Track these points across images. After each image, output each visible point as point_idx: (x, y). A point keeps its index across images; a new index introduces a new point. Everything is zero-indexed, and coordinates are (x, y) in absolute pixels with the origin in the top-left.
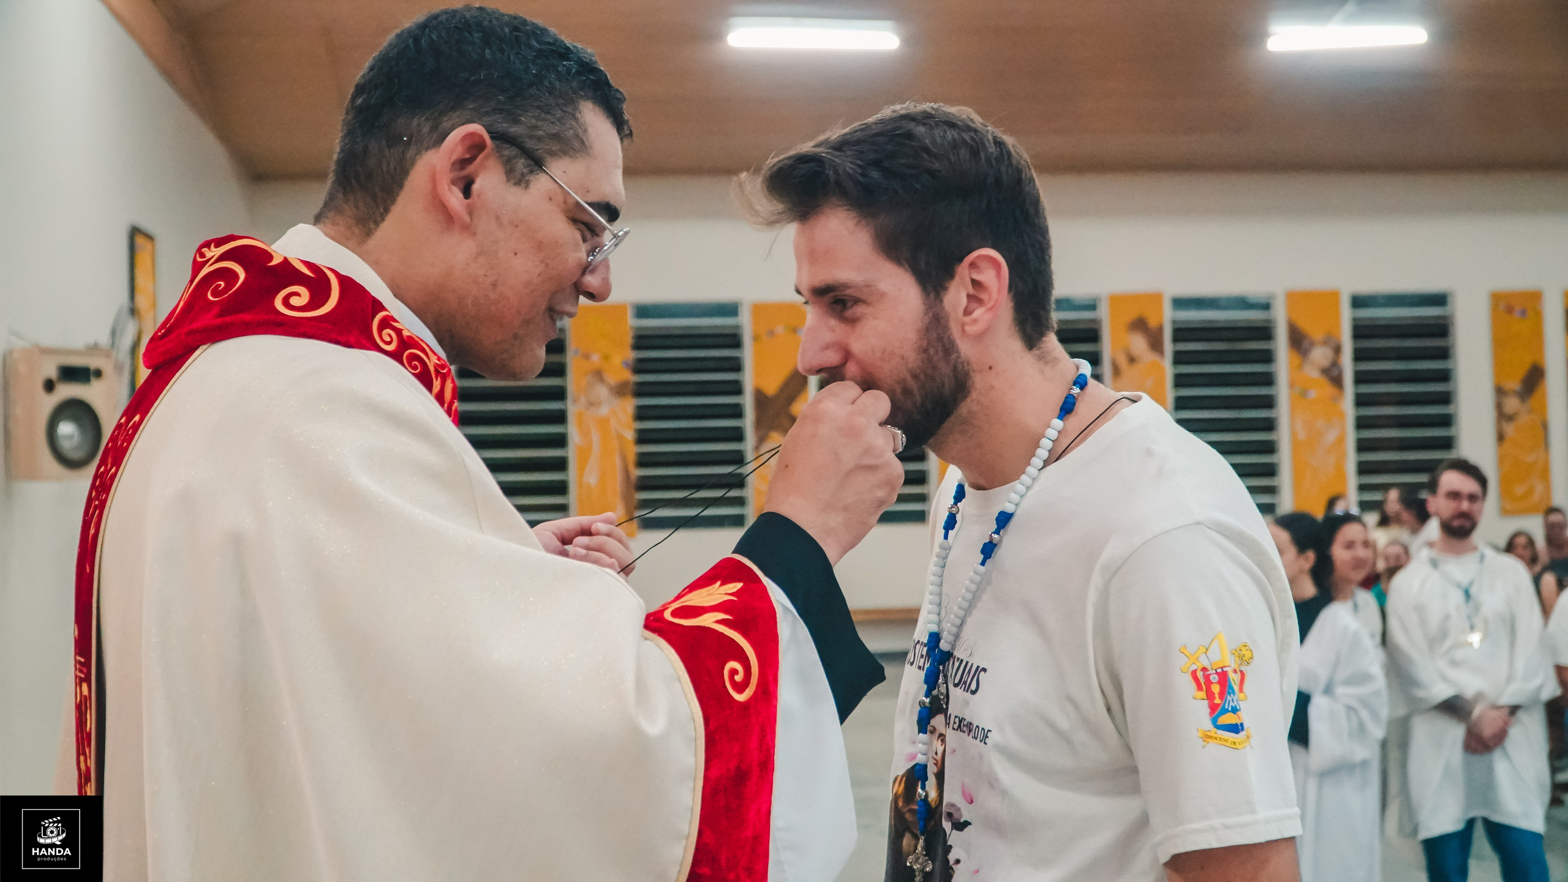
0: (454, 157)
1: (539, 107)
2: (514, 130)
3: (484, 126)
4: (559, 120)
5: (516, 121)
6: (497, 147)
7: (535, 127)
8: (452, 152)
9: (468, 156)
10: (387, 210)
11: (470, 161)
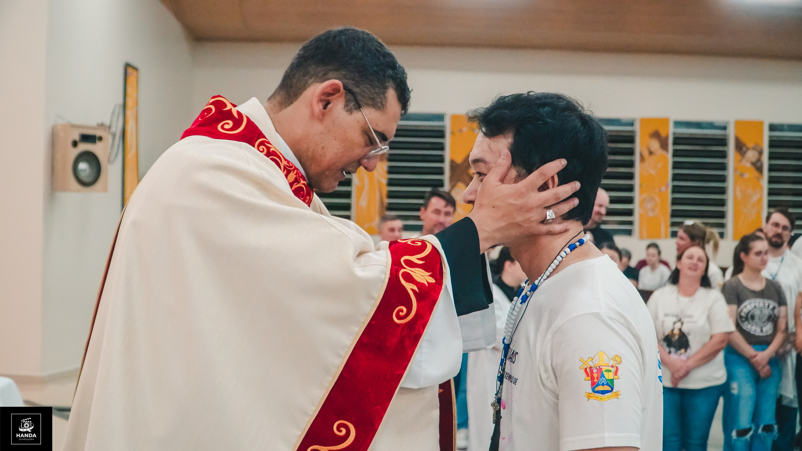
0: (325, 91)
1: (370, 85)
2: (356, 90)
3: (343, 83)
4: (376, 93)
5: (358, 87)
6: (346, 93)
7: (364, 92)
8: (325, 88)
9: (331, 92)
10: (292, 103)
11: (332, 94)
